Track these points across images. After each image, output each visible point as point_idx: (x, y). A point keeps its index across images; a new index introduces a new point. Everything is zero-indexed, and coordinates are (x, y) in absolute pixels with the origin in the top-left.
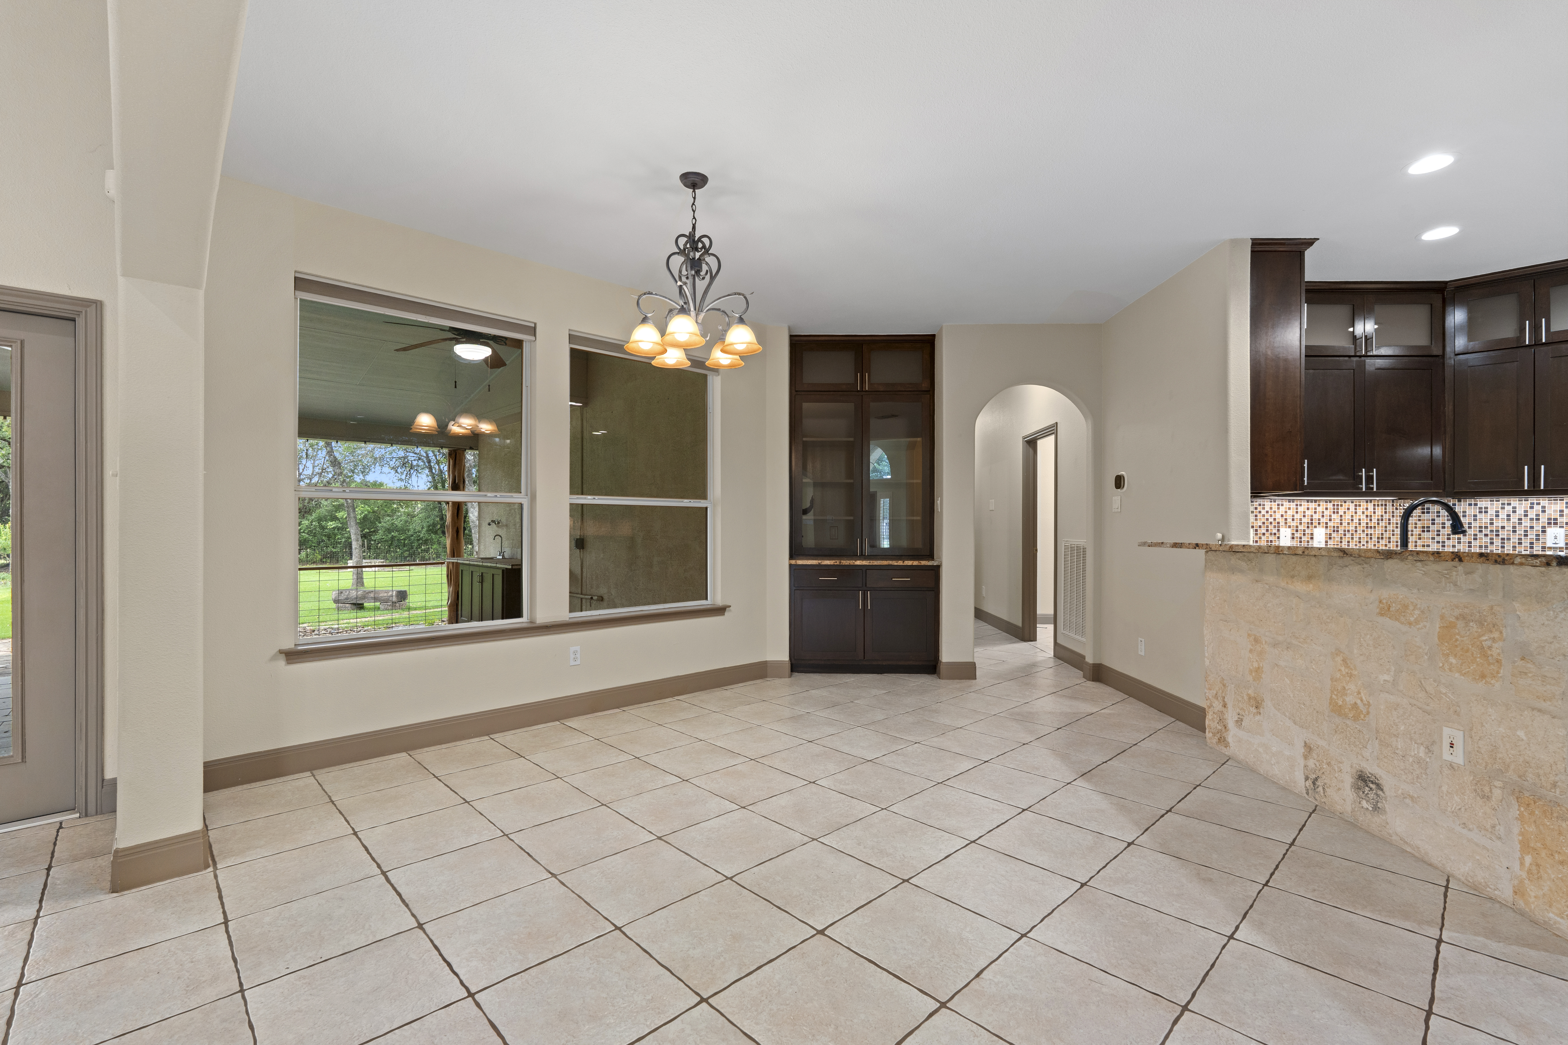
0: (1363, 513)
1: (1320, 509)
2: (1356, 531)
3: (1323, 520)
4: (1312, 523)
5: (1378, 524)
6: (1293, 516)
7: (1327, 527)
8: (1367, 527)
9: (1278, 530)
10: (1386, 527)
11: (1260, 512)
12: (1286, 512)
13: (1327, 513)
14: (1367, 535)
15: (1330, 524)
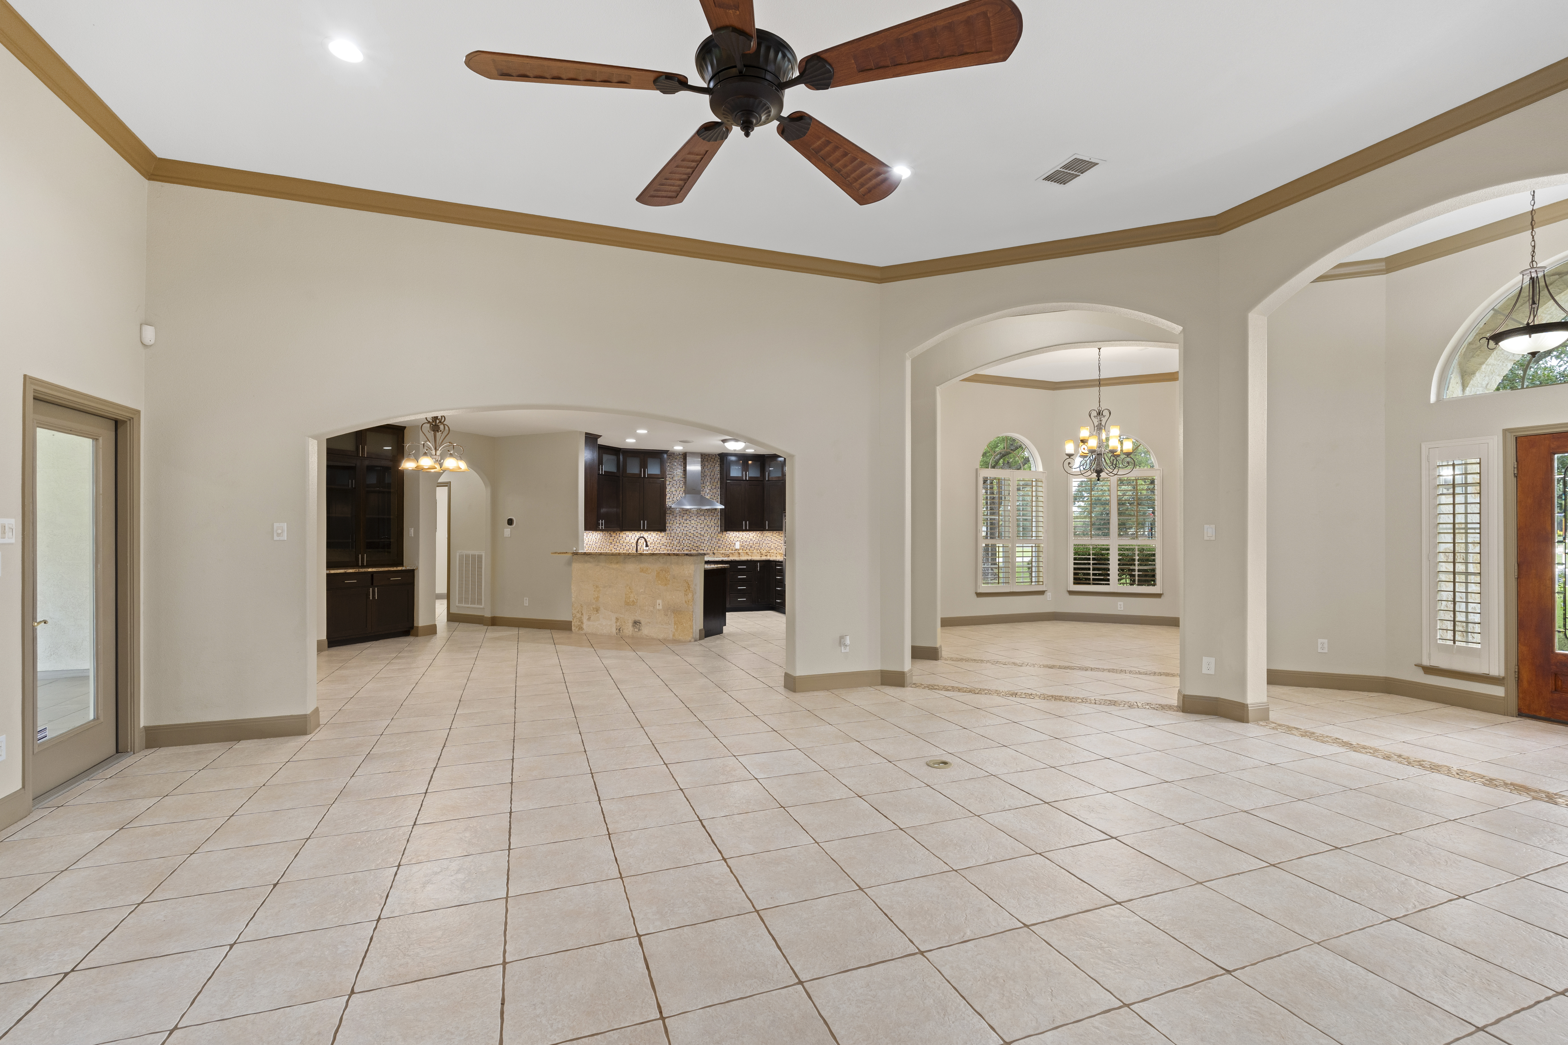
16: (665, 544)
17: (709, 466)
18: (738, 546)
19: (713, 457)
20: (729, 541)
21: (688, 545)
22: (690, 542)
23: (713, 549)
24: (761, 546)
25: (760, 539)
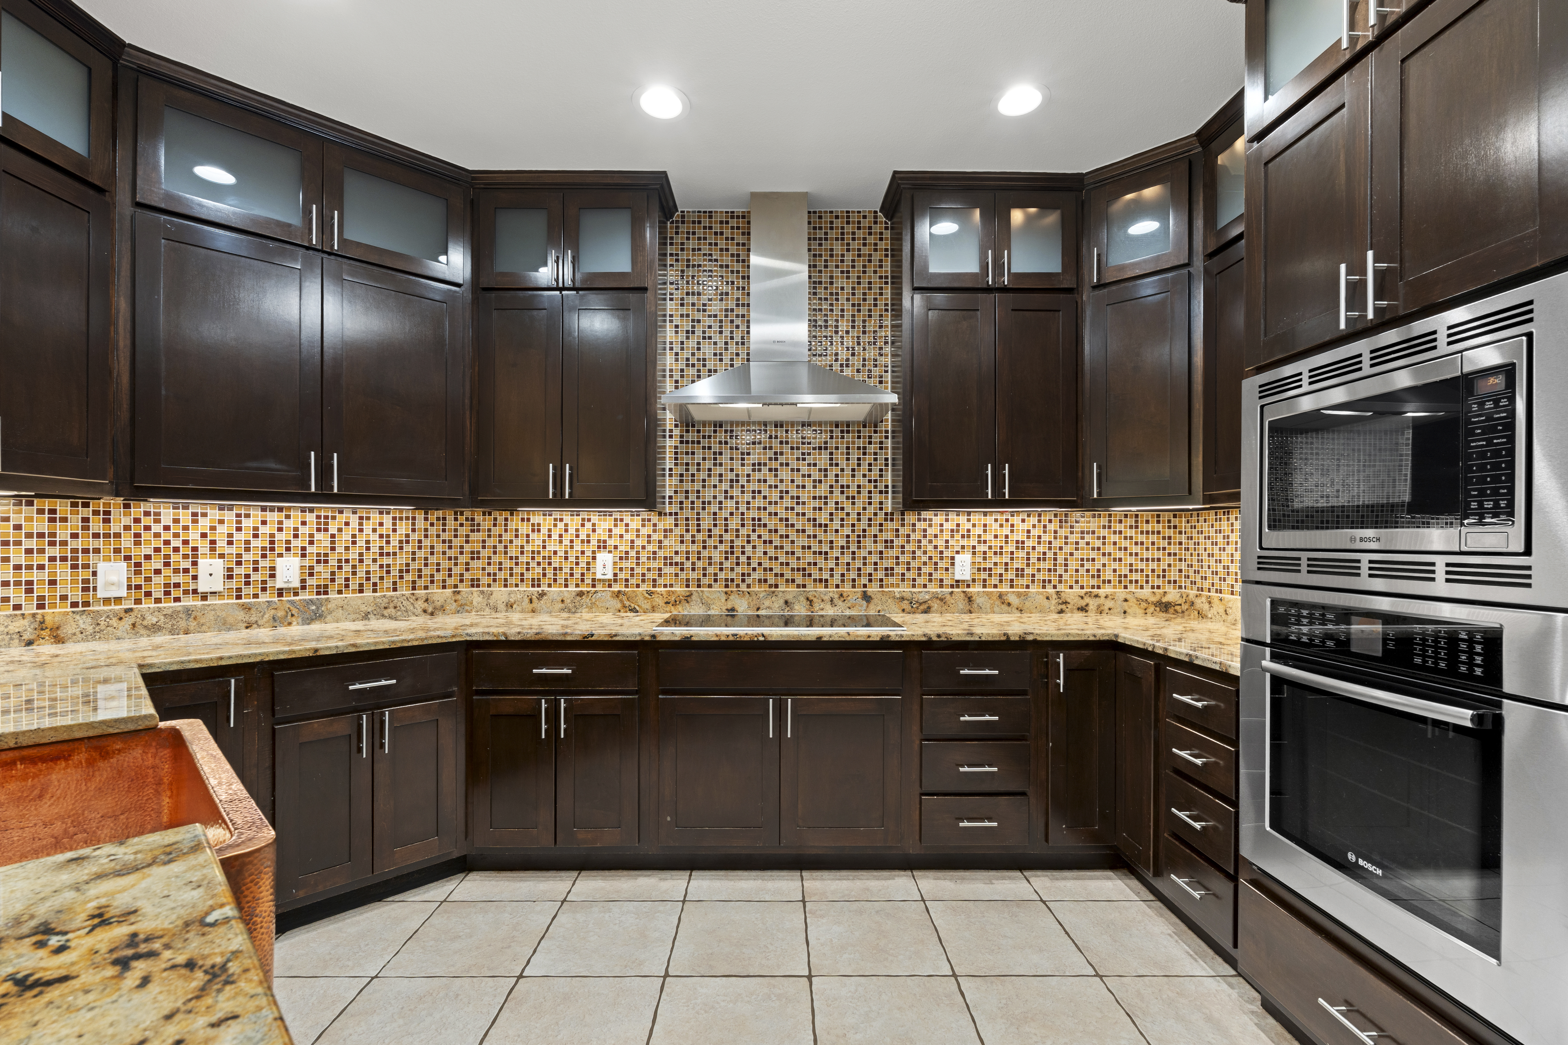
0: (374, 530)
1: (288, 524)
2: (361, 561)
3: (297, 543)
4: (272, 549)
5: (401, 548)
6: (230, 535)
7: (304, 555)
8: (381, 554)
9: (195, 564)
10: (414, 553)
11: (147, 528)
12: (213, 528)
13: (304, 530)
14: (381, 566)
15: (311, 550)
16: (677, 559)
17: (848, 257)
18: (964, 567)
19: (865, 223)
20: (930, 548)
21: (767, 564)
22: (771, 552)
23: (864, 580)
24: (1060, 570)
25: (1056, 544)
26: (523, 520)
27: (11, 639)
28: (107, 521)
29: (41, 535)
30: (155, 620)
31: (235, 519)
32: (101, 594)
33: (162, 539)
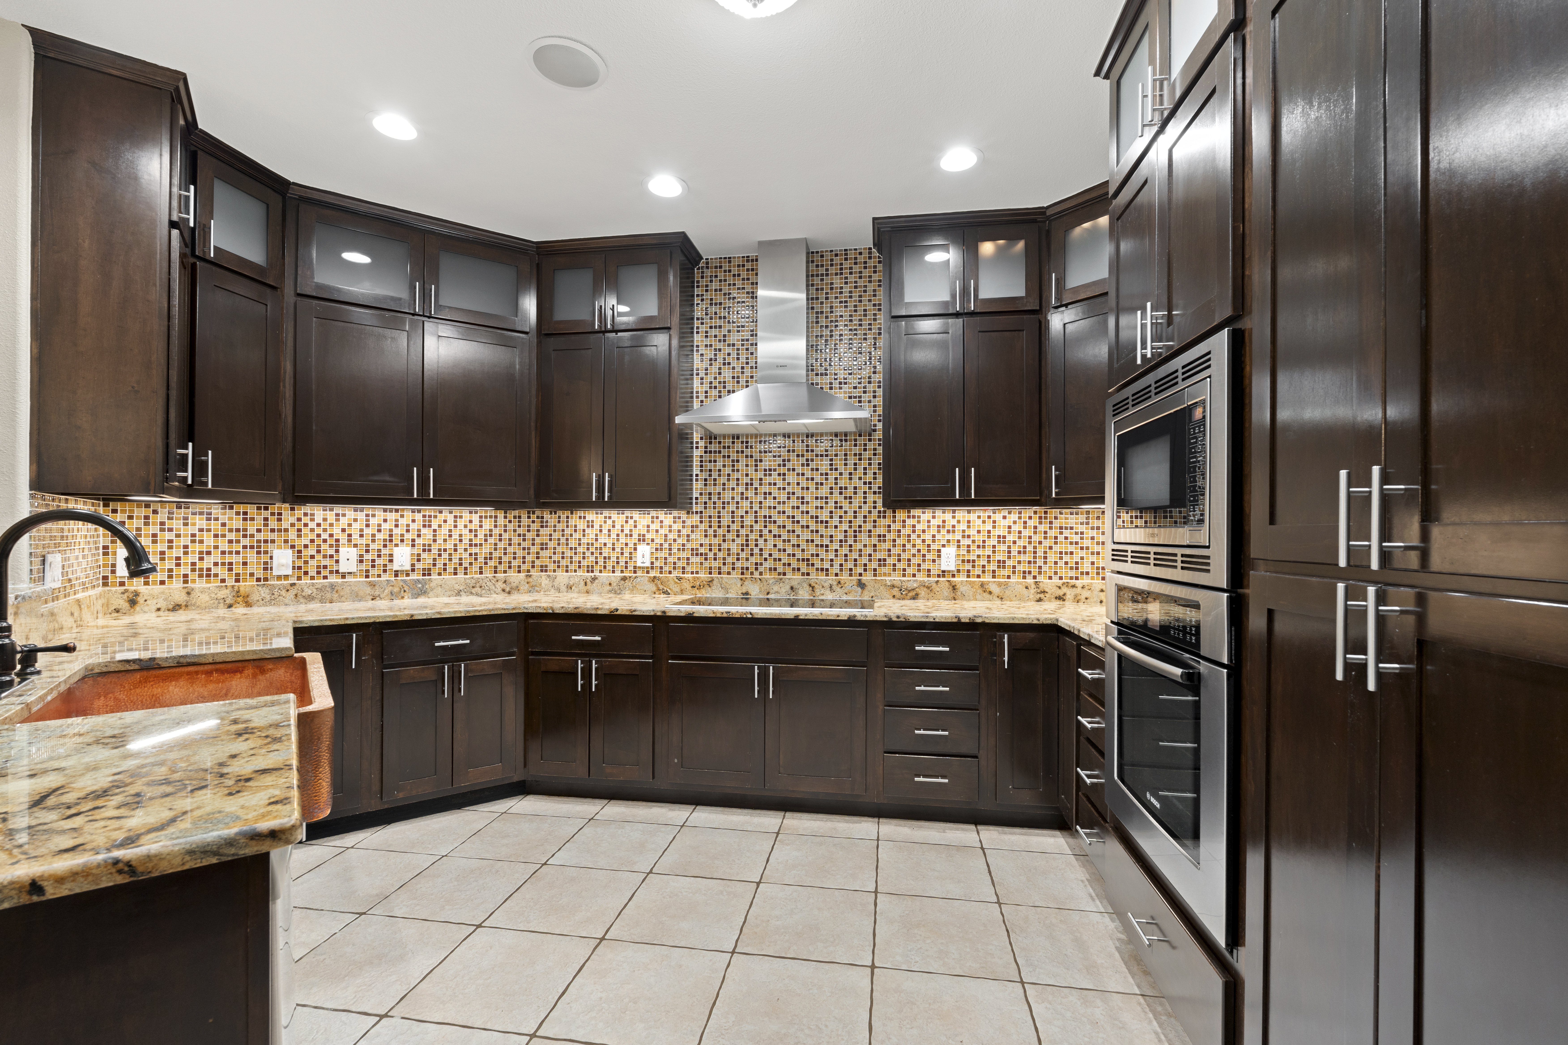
0: (466, 526)
1: (403, 522)
2: (456, 550)
3: (408, 536)
4: (391, 541)
5: (486, 540)
6: (361, 530)
7: (413, 546)
8: (471, 545)
9: (337, 551)
10: (496, 544)
11: (306, 525)
12: (350, 525)
13: (414, 526)
14: (471, 554)
15: (419, 541)
16: (702, 550)
17: (846, 289)
18: (949, 559)
20: (919, 542)
21: (776, 555)
22: (780, 545)
23: (860, 570)
24: (1040, 562)
25: (1036, 538)
26: (580, 517)
27: (219, 603)
28: (279, 520)
29: (238, 530)
30: (310, 592)
31: (365, 518)
32: (276, 572)
33: (316, 533)
